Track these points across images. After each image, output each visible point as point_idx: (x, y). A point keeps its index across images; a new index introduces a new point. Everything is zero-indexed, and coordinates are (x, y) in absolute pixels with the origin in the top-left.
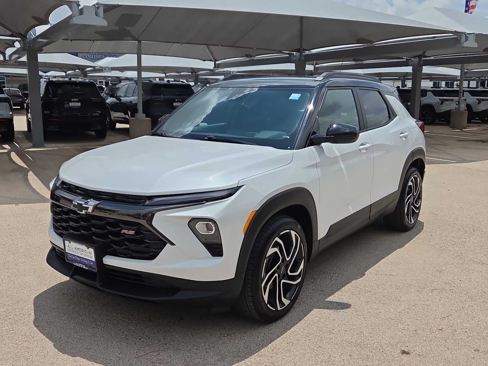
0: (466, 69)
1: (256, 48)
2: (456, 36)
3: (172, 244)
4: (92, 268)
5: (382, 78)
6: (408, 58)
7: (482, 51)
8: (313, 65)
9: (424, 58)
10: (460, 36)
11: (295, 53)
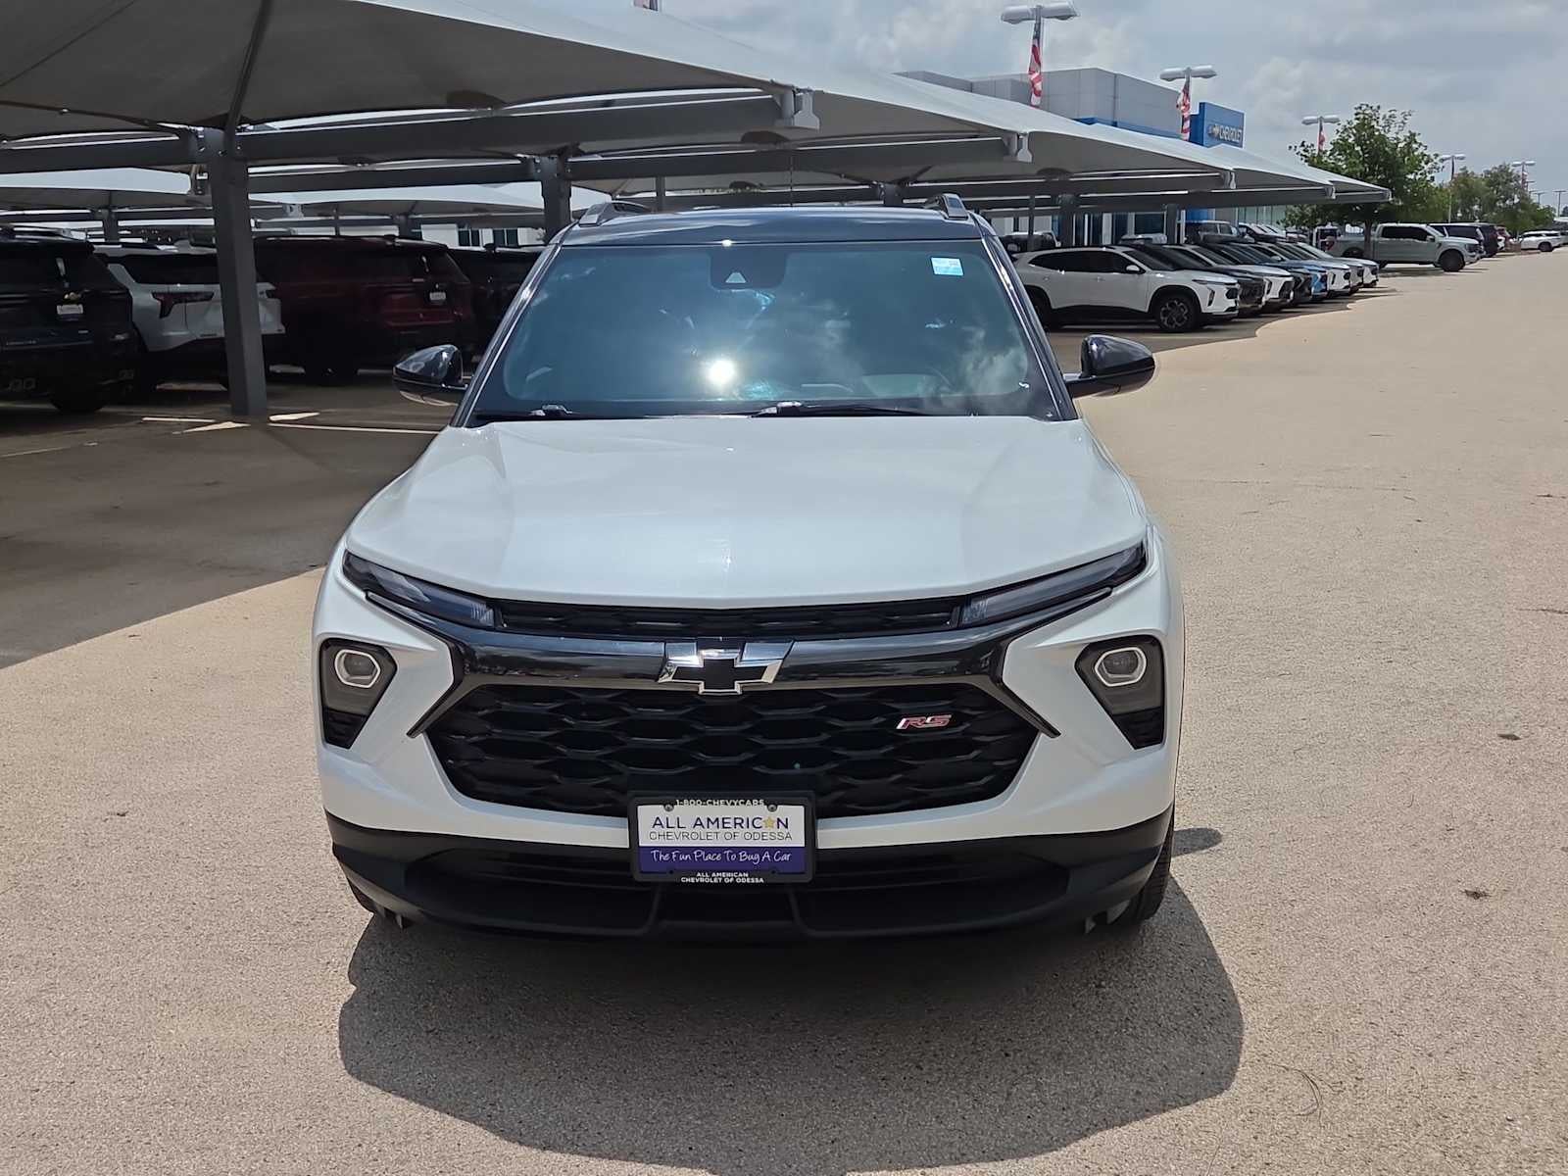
0: (620, 190)
1: (70, 111)
2: (770, 96)
3: (1054, 733)
4: (780, 873)
5: (341, 218)
6: (528, 156)
7: (739, 140)
8: (188, 173)
9: (575, 156)
10: (782, 98)
11: (200, 129)
